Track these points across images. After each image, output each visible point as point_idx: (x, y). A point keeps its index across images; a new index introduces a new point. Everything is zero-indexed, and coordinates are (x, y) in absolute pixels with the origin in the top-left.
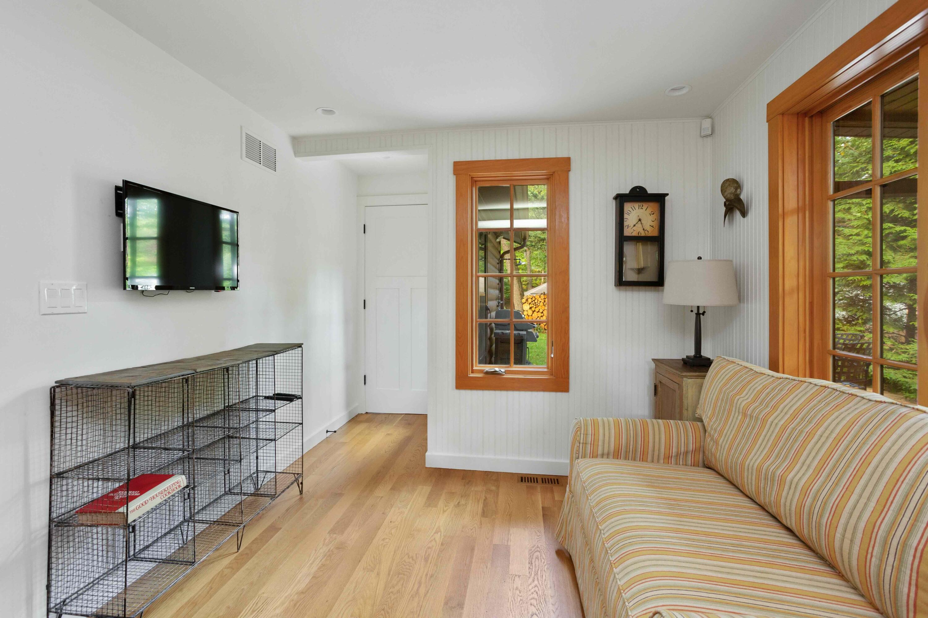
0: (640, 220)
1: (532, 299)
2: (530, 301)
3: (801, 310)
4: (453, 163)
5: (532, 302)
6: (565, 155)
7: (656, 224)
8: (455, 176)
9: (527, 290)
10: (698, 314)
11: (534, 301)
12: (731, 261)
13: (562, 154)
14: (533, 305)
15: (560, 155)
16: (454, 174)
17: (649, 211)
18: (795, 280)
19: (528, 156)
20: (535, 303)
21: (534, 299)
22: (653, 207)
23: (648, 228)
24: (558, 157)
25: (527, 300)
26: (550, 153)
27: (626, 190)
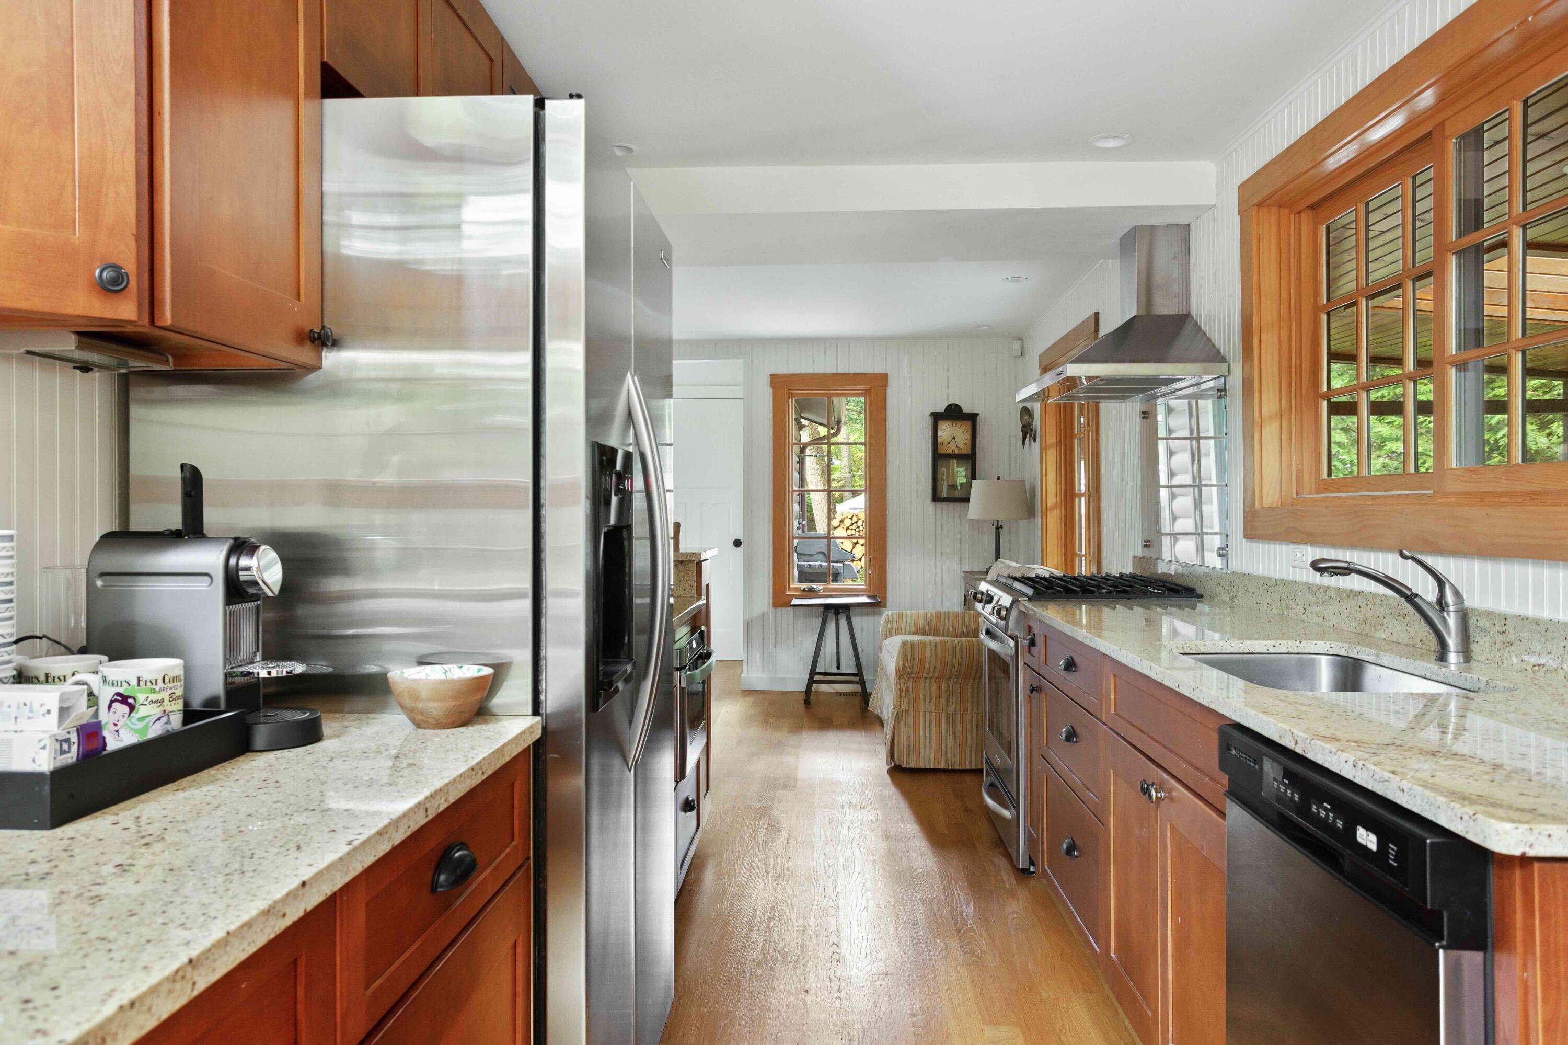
0: (954, 438)
1: (851, 519)
2: (848, 522)
3: (1059, 522)
4: (768, 376)
5: (852, 525)
6: (883, 371)
7: (969, 442)
8: (771, 390)
9: (840, 501)
10: (998, 528)
11: (856, 523)
12: (1023, 481)
13: (879, 369)
14: (853, 532)
15: (877, 371)
16: (771, 386)
17: (962, 429)
18: (1055, 499)
19: (846, 371)
20: (859, 527)
21: (855, 519)
22: (967, 425)
23: (961, 445)
24: (876, 372)
25: (842, 521)
26: (868, 369)
27: (941, 409)
